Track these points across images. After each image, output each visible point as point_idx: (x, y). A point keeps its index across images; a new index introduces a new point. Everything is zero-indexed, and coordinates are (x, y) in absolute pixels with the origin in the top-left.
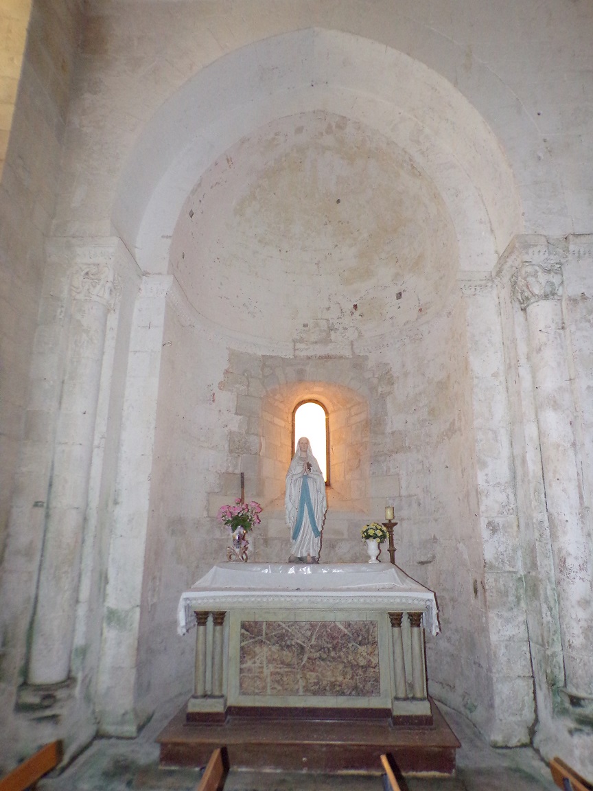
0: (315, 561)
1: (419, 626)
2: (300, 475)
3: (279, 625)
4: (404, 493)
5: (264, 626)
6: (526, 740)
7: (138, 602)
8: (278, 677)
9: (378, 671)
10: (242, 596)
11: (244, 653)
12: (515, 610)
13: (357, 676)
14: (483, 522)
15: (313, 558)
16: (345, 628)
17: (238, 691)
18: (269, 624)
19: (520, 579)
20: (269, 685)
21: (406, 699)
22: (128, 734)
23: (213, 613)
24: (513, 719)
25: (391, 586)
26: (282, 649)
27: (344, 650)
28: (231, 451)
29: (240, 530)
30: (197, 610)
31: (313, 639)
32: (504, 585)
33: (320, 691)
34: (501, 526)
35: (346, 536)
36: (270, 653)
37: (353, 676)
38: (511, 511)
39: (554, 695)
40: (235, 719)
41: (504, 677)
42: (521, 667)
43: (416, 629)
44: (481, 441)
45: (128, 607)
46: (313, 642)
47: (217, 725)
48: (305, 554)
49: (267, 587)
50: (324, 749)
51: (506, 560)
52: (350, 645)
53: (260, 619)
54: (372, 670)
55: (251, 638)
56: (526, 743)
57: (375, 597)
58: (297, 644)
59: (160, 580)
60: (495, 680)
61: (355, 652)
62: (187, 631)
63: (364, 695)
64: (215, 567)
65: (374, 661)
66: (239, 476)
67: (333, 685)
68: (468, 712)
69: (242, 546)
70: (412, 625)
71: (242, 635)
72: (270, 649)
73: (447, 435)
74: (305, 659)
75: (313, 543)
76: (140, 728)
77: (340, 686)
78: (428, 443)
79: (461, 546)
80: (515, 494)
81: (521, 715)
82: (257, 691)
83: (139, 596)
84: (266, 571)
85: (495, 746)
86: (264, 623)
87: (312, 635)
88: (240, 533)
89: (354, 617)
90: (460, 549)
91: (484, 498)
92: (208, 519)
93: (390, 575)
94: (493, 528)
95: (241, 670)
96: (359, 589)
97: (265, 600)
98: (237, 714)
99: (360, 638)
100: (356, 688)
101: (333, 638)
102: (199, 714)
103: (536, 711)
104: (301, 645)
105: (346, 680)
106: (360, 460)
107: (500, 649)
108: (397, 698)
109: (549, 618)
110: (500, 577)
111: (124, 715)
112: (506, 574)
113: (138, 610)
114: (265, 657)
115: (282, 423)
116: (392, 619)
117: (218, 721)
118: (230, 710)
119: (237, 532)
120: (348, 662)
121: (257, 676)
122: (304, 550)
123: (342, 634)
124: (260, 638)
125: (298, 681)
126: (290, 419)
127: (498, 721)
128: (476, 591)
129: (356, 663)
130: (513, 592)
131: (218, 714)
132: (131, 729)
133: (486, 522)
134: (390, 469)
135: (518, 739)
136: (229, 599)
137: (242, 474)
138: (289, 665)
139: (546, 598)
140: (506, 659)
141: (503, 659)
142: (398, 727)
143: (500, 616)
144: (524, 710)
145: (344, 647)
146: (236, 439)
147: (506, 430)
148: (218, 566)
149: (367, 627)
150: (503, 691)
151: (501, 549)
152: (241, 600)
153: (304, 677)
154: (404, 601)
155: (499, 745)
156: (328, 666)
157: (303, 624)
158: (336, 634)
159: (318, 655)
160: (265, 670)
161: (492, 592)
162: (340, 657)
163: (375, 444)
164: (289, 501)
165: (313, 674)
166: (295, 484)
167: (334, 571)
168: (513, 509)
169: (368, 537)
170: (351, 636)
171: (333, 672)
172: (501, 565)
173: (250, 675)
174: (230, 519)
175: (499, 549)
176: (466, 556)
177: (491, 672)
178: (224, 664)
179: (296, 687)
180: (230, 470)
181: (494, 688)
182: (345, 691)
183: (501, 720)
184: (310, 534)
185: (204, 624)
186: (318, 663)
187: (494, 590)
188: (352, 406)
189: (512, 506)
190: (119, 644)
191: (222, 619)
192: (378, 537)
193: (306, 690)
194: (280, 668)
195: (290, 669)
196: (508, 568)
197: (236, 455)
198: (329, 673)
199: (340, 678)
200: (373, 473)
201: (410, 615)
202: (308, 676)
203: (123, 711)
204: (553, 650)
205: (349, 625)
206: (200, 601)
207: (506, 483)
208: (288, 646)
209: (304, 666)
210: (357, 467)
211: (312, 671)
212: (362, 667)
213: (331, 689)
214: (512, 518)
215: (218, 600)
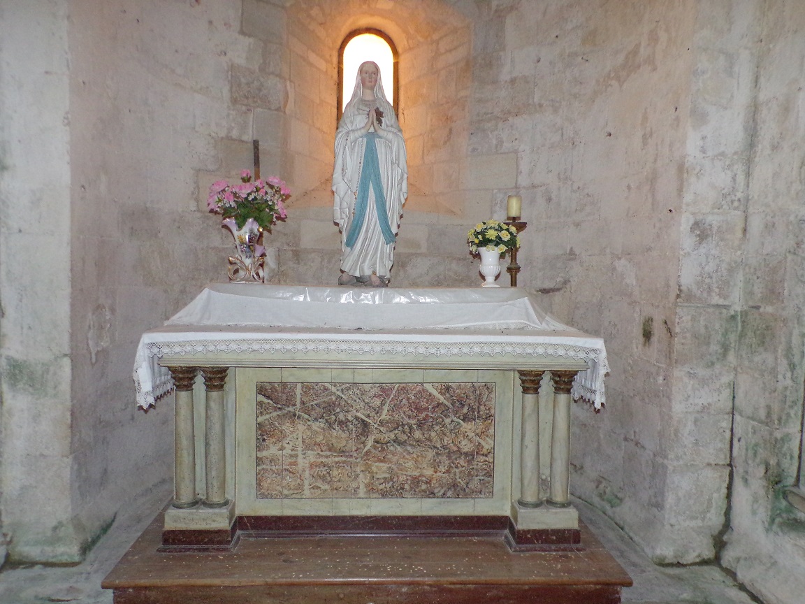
0: (384, 283)
1: (568, 391)
2: (363, 131)
3: (326, 389)
4: (523, 181)
5: (299, 391)
6: (709, 553)
7: (66, 349)
8: (324, 471)
9: (491, 460)
10: (258, 341)
11: (263, 434)
12: (718, 366)
13: (457, 467)
14: (685, 221)
15: (381, 278)
16: (440, 393)
17: (254, 491)
18: (308, 387)
19: (733, 317)
20: (306, 483)
21: (537, 505)
22: (64, 559)
23: (204, 370)
24: (693, 524)
25: (521, 326)
26: (331, 426)
27: (437, 428)
28: (234, 101)
29: (251, 226)
30: (172, 364)
31: (385, 411)
32: (706, 327)
33: (395, 491)
34: (715, 229)
35: (423, 250)
36: (309, 433)
37: (450, 467)
38: (736, 204)
39: (776, 497)
40: (249, 536)
41: (687, 465)
42: (714, 451)
43: (563, 398)
44: (703, 73)
45: (47, 356)
46: (384, 415)
47: (218, 550)
48: (368, 272)
49: (302, 325)
50: (404, 590)
51: (715, 285)
52: (447, 421)
53: (291, 379)
54: (482, 458)
55: (275, 409)
56: (709, 559)
57: (500, 344)
58: (357, 418)
59: (113, 310)
60: (670, 468)
61: (456, 431)
62: (157, 399)
63: (466, 496)
64: (206, 291)
65: (486, 446)
66: (251, 146)
67: (416, 481)
68: (608, 507)
69: (258, 254)
70: (558, 390)
71: (260, 404)
72: (309, 427)
73: (618, 78)
74: (370, 443)
75: (382, 252)
76: (86, 549)
77: (428, 482)
78: (575, 96)
79: (622, 265)
80: (748, 175)
81: (703, 519)
82: (286, 492)
83: (66, 338)
84: (301, 298)
85: (662, 563)
86: (299, 386)
87: (382, 404)
88: (251, 231)
89: (456, 377)
90: (620, 269)
91: (693, 179)
92: (199, 215)
93: (519, 309)
94: (701, 232)
95: (259, 461)
96: (467, 331)
97: (300, 346)
98: (254, 527)
99: (465, 410)
100: (455, 485)
101: (419, 409)
102: (183, 532)
103: (728, 513)
104: (363, 421)
105: (438, 474)
106: (451, 131)
107: (685, 426)
108: (522, 503)
109: (789, 382)
110: (701, 314)
111: (55, 528)
112: (711, 310)
113: (67, 363)
114: (300, 439)
115: (323, 65)
116: (523, 382)
117: (220, 543)
118: (241, 522)
119: (246, 228)
120: (443, 446)
121: (287, 470)
122: (366, 266)
123: (435, 403)
124: (291, 409)
125: (357, 476)
126: (335, 60)
127: (668, 527)
128: (647, 335)
129: (455, 449)
130: (719, 337)
131: (219, 532)
132: (70, 550)
133: (692, 221)
134: (502, 142)
135: (696, 554)
136: (234, 346)
137: (256, 144)
138: (342, 452)
139: (789, 349)
140: (692, 439)
141: (688, 441)
142: (523, 547)
143: (691, 375)
144: (709, 511)
145: (437, 424)
146: (243, 80)
147: (752, 54)
148: (212, 288)
149: (478, 392)
150: (680, 485)
151: (710, 268)
152: (256, 347)
153: (368, 469)
154: (550, 351)
155: (667, 561)
156: (409, 453)
157: (367, 387)
158: (424, 404)
159: (392, 436)
160: (300, 460)
161: (685, 338)
162: (429, 440)
163: (480, 101)
164: (341, 178)
165: (384, 466)
166: (352, 149)
167: (422, 300)
168: (739, 200)
169: (485, 242)
170: (451, 406)
171: (416, 461)
172: (705, 295)
173: (274, 468)
174: (233, 204)
175: (706, 269)
176: (631, 280)
177: (666, 457)
178: (228, 452)
179: (354, 485)
180: (235, 134)
181: (668, 481)
182: (436, 491)
183: (672, 526)
184: (378, 237)
185: (189, 387)
186: (392, 448)
187: (688, 335)
188: (441, 38)
189: (739, 195)
190: (36, 418)
191: (222, 379)
192: (504, 243)
193: (371, 489)
194: (327, 457)
195: (344, 459)
196: (716, 300)
197: (244, 108)
198: (410, 464)
199: (429, 472)
200: (474, 150)
201: (556, 374)
202: (374, 469)
203: (54, 523)
204: (786, 430)
205: (448, 389)
206: (177, 349)
207: (736, 153)
208: (341, 423)
209: (367, 453)
210: (445, 143)
211: (382, 462)
212: (466, 454)
213: (411, 488)
214: (736, 216)
215: (211, 348)
